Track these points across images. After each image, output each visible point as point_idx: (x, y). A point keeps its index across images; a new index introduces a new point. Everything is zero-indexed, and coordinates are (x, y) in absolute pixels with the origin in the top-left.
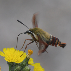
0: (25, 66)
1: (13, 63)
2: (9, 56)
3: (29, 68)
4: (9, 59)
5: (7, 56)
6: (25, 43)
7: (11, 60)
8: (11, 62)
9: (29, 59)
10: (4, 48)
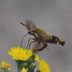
0: (32, 62)
1: (20, 60)
2: (16, 54)
3: (34, 65)
4: (16, 57)
5: (14, 55)
6: (29, 41)
7: (18, 58)
8: (18, 60)
9: (35, 56)
10: (11, 48)
